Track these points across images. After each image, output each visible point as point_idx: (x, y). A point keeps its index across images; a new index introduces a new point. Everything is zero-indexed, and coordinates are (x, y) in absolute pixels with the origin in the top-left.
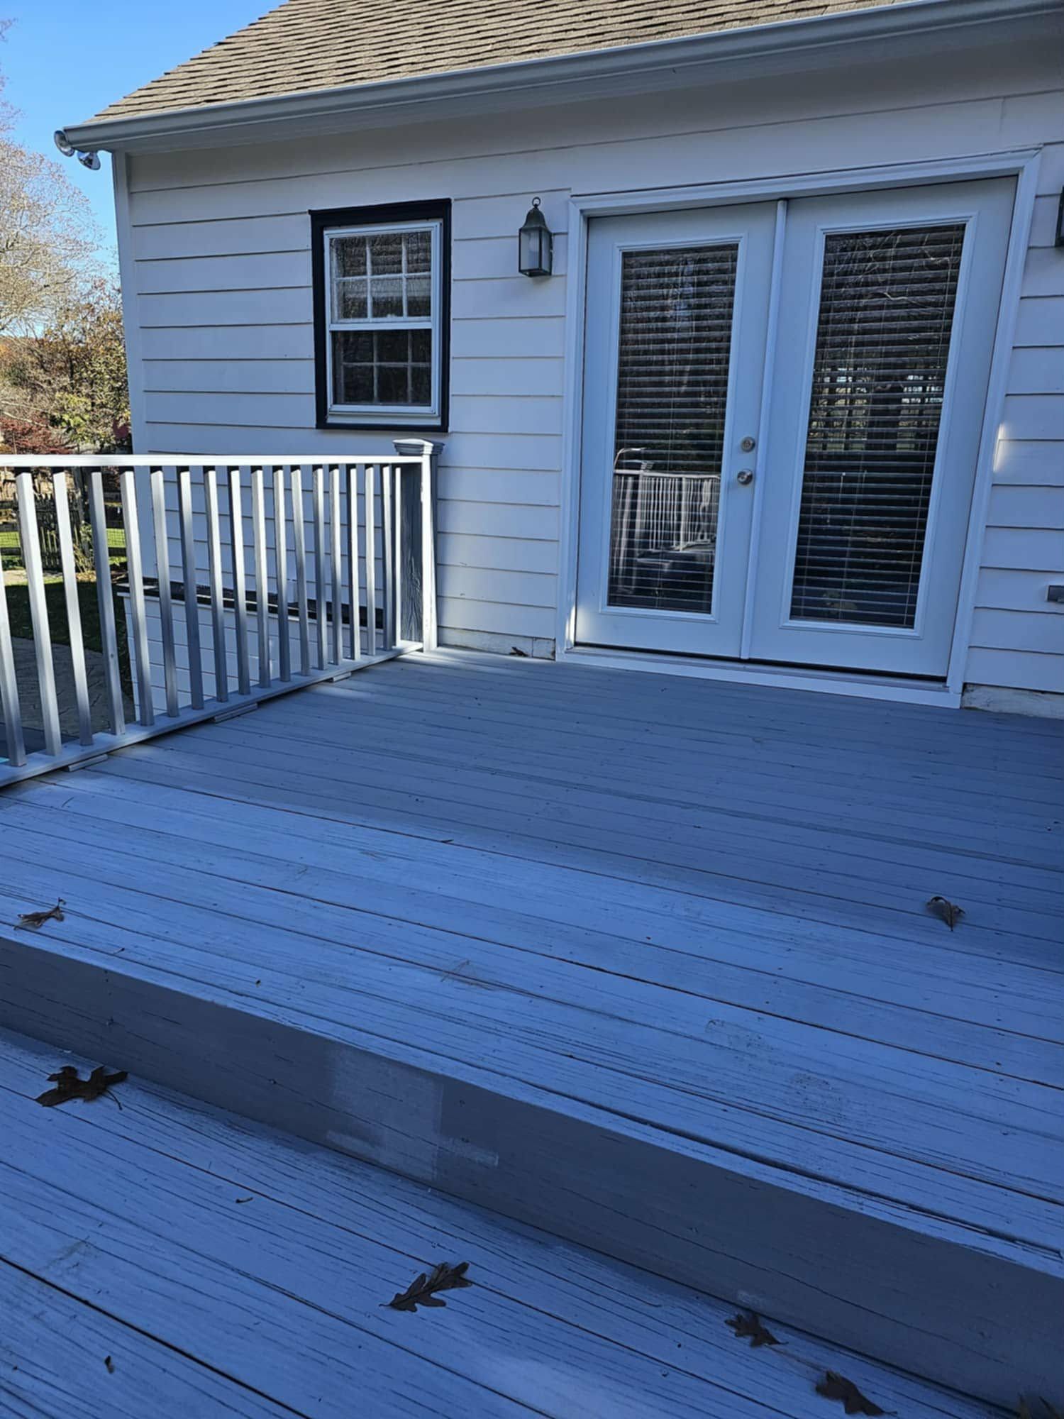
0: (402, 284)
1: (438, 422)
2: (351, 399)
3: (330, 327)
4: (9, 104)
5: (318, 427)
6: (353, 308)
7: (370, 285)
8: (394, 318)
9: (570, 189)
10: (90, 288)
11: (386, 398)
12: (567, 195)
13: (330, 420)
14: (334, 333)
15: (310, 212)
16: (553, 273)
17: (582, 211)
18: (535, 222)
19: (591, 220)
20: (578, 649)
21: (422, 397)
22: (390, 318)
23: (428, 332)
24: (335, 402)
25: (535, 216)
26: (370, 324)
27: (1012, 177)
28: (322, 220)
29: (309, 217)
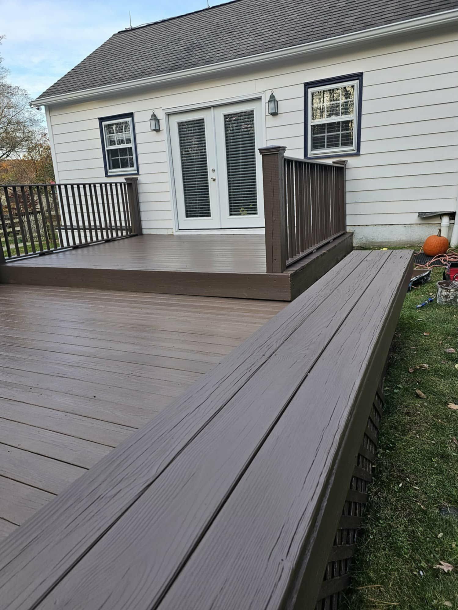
0: (123, 136)
1: (136, 172)
2: (114, 168)
3: (106, 149)
4: (4, 68)
5: (106, 176)
6: (112, 143)
7: (116, 136)
8: (123, 145)
9: (161, 108)
10: (41, 137)
11: (123, 167)
12: (161, 109)
13: (109, 174)
14: (107, 150)
15: (98, 118)
16: (161, 129)
17: (165, 113)
18: (154, 117)
19: (168, 115)
20: (180, 231)
21: (132, 166)
22: (122, 145)
23: (131, 148)
24: (110, 169)
25: (154, 115)
26: (117, 147)
27: (260, 99)
28: (101, 120)
29: (98, 119)
